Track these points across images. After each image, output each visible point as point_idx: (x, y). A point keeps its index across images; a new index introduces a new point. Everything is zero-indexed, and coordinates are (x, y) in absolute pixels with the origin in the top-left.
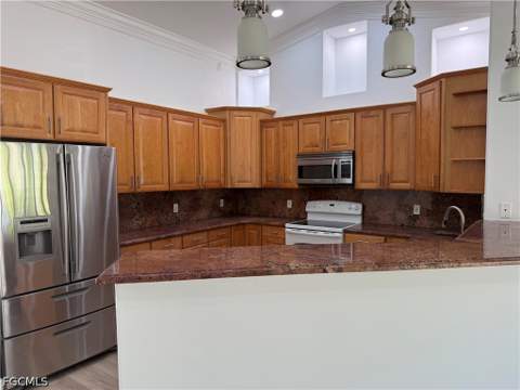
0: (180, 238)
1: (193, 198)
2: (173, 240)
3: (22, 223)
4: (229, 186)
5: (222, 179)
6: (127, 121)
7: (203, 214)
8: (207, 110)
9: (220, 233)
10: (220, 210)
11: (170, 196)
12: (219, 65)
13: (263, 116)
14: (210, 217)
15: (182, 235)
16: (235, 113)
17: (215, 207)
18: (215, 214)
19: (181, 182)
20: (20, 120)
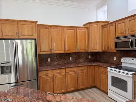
0: (65, 69)
1: (77, 55)
2: (61, 69)
3: (2, 63)
4: (89, 51)
5: (87, 49)
6: (49, 31)
7: (82, 60)
8: (83, 25)
9: (83, 68)
10: (89, 59)
11: (68, 55)
12: (89, 9)
13: (103, 24)
14: (84, 62)
15: (65, 68)
16: (92, 24)
17: (87, 58)
18: (87, 61)
19: (69, 50)
20: (8, 33)
